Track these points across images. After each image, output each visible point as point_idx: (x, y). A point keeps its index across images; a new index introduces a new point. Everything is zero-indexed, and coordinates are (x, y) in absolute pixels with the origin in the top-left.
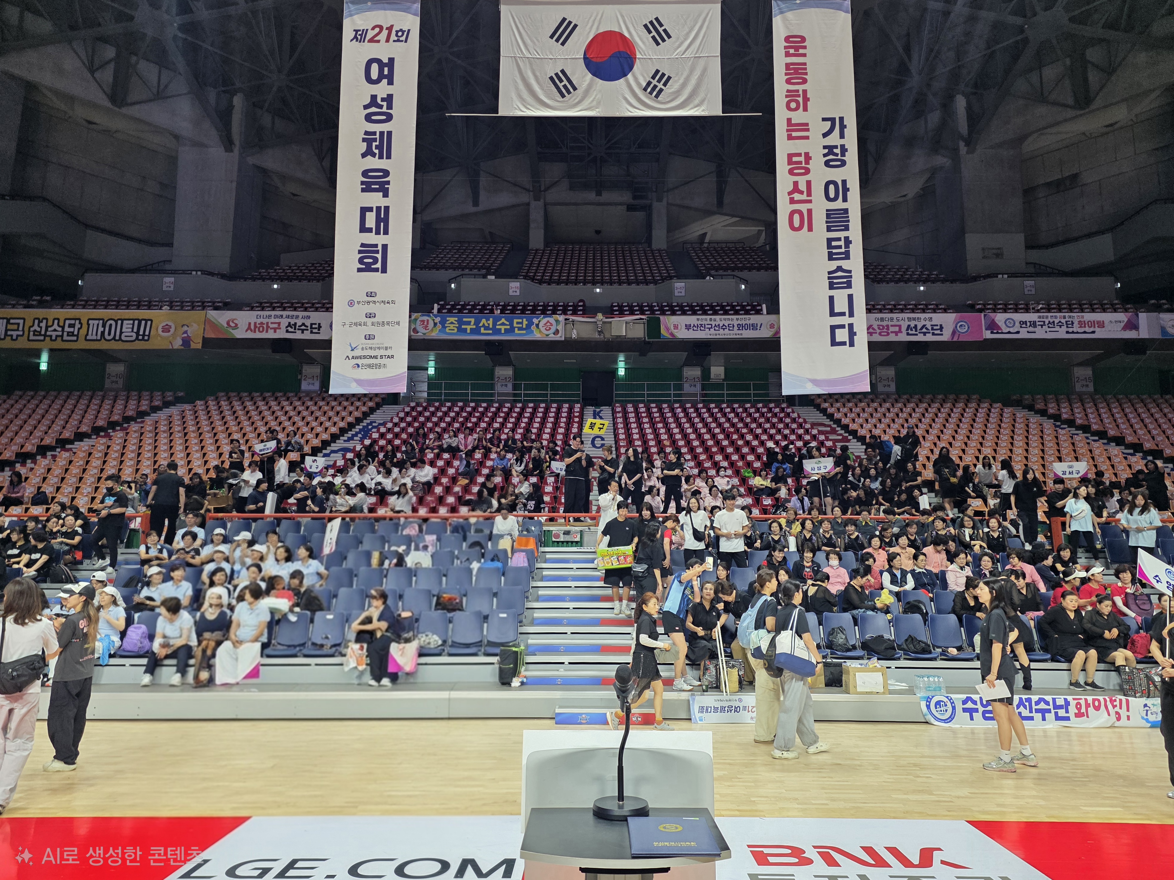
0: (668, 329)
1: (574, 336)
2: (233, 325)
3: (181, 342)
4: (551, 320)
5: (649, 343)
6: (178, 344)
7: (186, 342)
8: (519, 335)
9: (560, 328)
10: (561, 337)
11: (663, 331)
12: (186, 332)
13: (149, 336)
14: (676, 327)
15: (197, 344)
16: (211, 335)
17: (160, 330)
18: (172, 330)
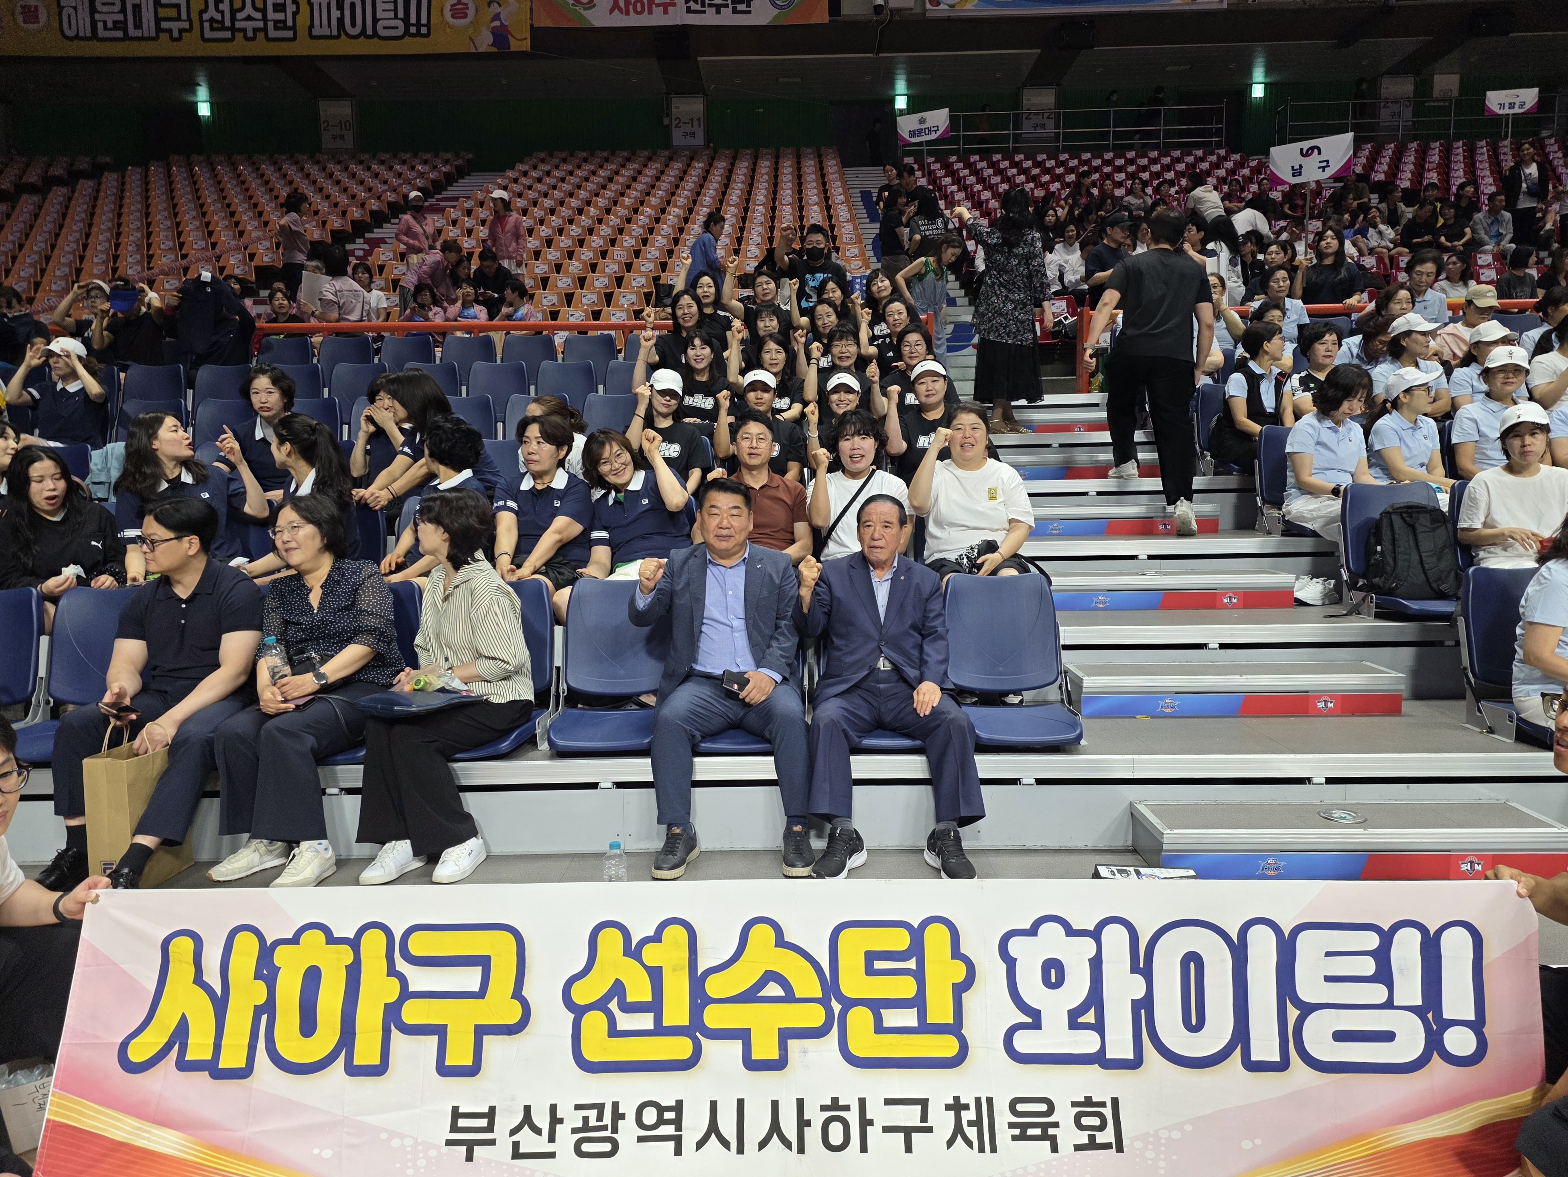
2: (585, 1)
3: (490, 39)
6: (485, 43)
7: (501, 36)
12: (497, 17)
13: (428, 25)
15: (521, 42)
16: (545, 22)
17: (448, 14)
18: (471, 12)
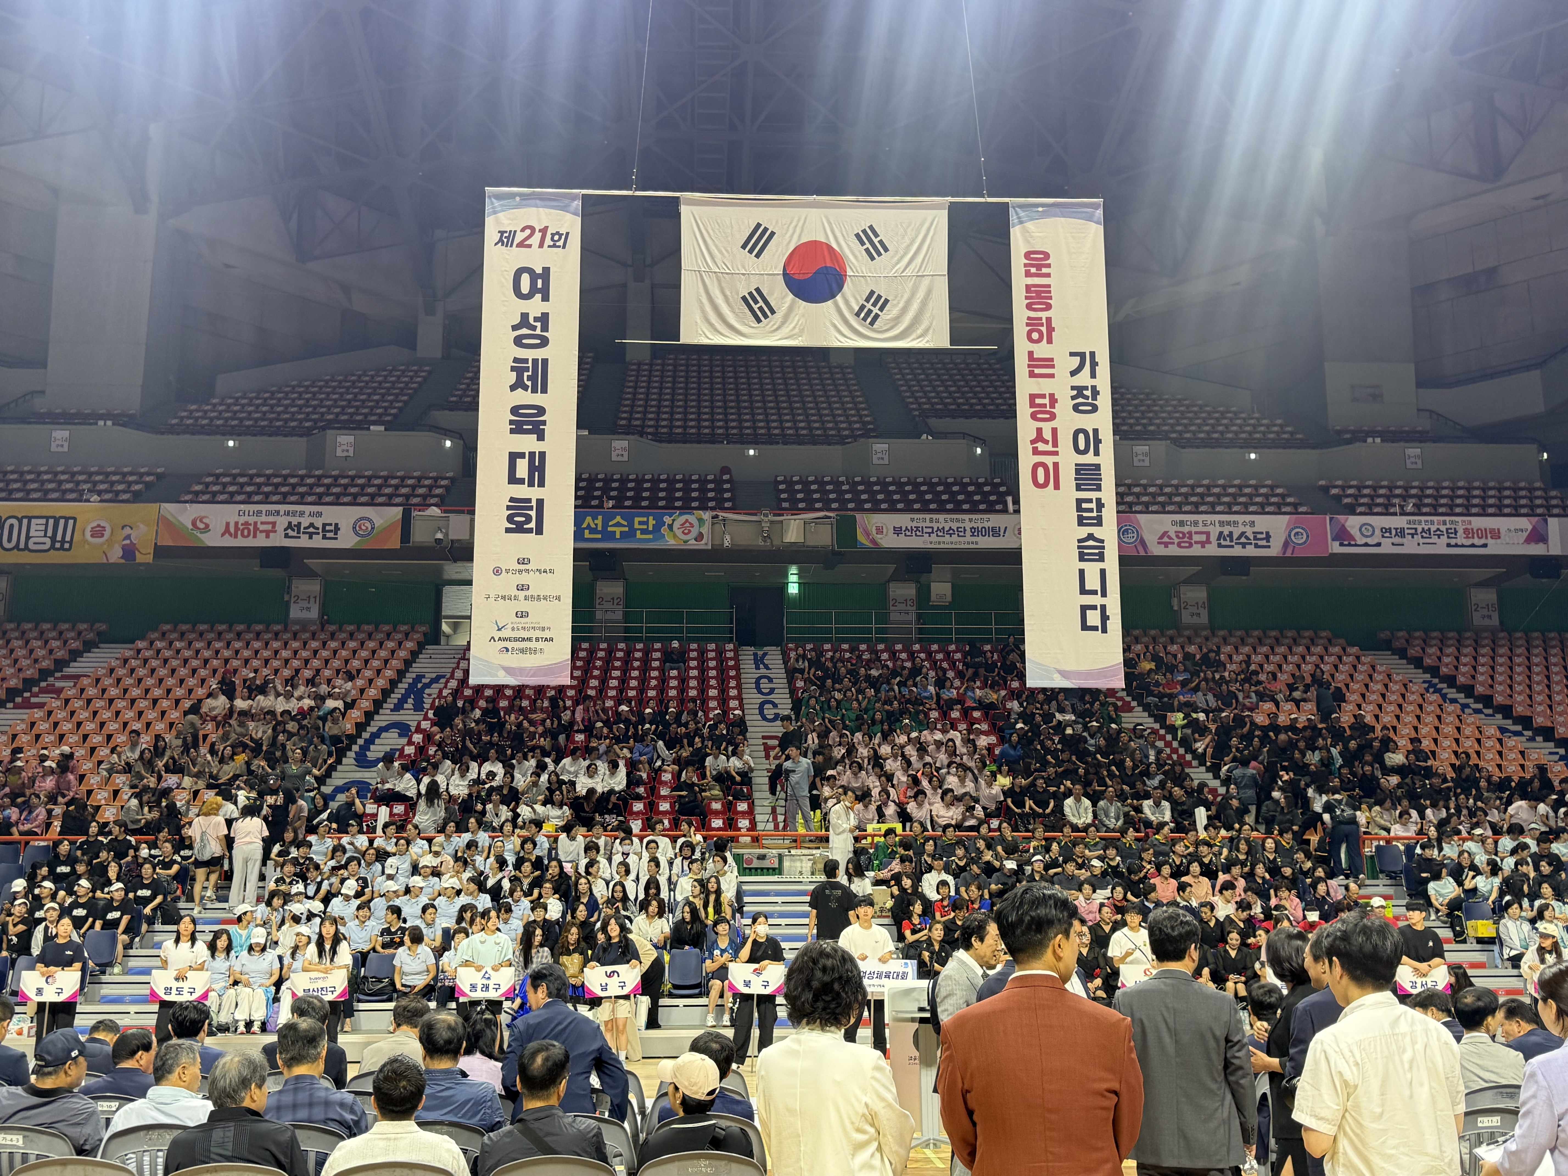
0: (867, 534)
1: (726, 544)
2: (202, 526)
3: (121, 553)
4: (692, 519)
5: (839, 553)
6: (115, 555)
7: (129, 552)
8: (643, 541)
9: (705, 530)
10: (705, 544)
11: (861, 537)
12: (128, 537)
13: (71, 542)
14: (879, 530)
15: (145, 556)
16: (167, 541)
17: (88, 534)
18: (107, 534)
